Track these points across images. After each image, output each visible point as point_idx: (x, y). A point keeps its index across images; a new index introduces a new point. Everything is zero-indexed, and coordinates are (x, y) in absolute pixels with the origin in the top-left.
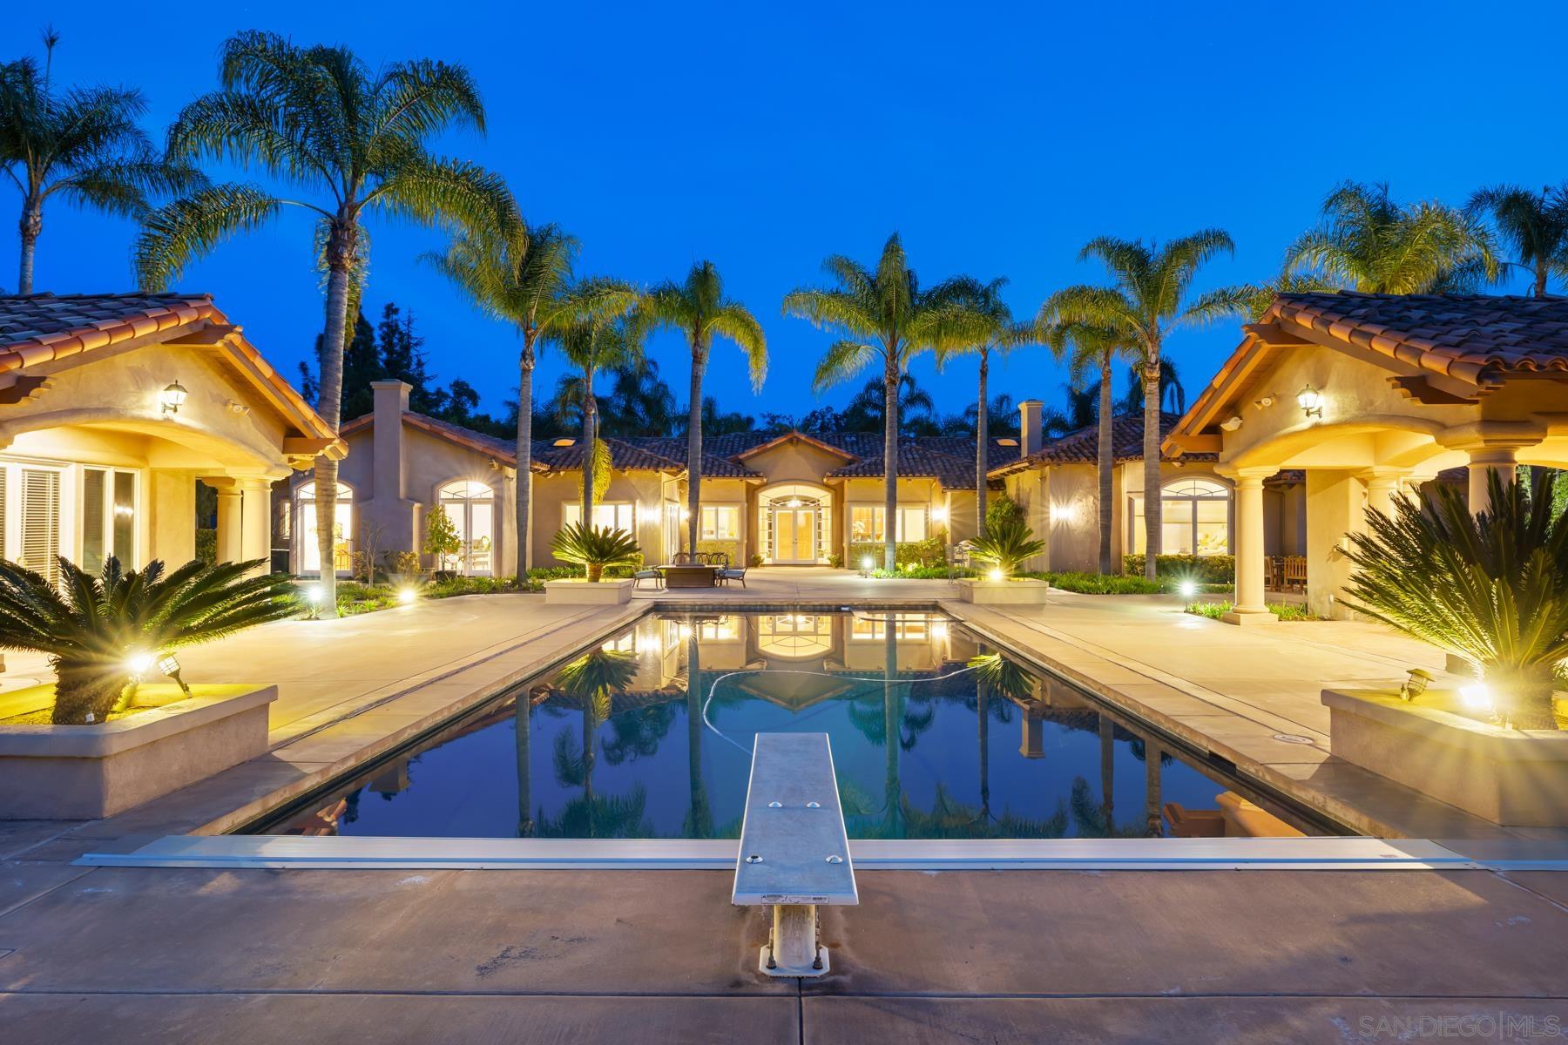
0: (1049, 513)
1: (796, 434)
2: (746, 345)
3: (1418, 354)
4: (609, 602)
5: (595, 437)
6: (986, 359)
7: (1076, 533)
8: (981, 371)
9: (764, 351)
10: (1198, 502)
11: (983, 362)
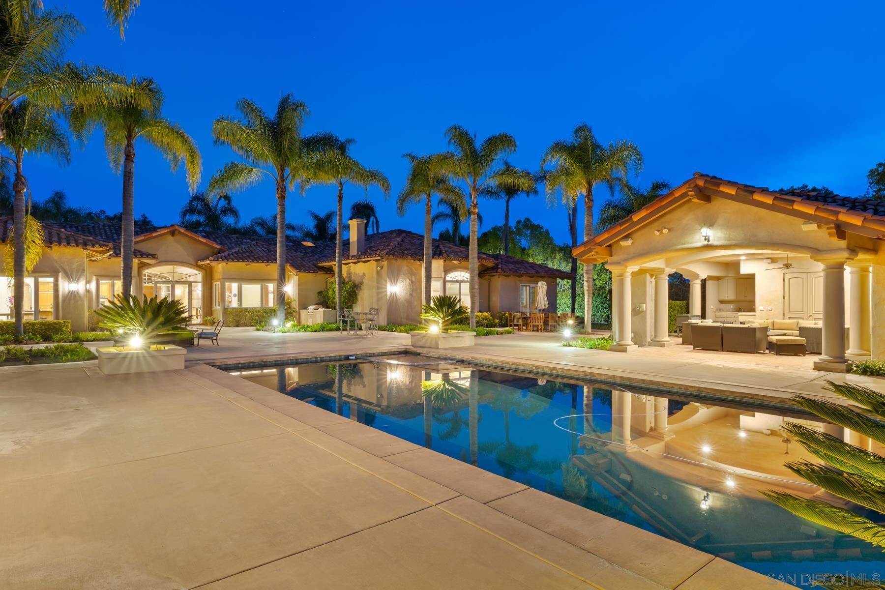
0: (386, 288)
1: (177, 228)
2: (183, 154)
3: (837, 213)
4: (177, 368)
5: (27, 213)
6: (342, 189)
7: (400, 300)
8: (339, 197)
9: (199, 161)
10: (462, 283)
11: (341, 191)
